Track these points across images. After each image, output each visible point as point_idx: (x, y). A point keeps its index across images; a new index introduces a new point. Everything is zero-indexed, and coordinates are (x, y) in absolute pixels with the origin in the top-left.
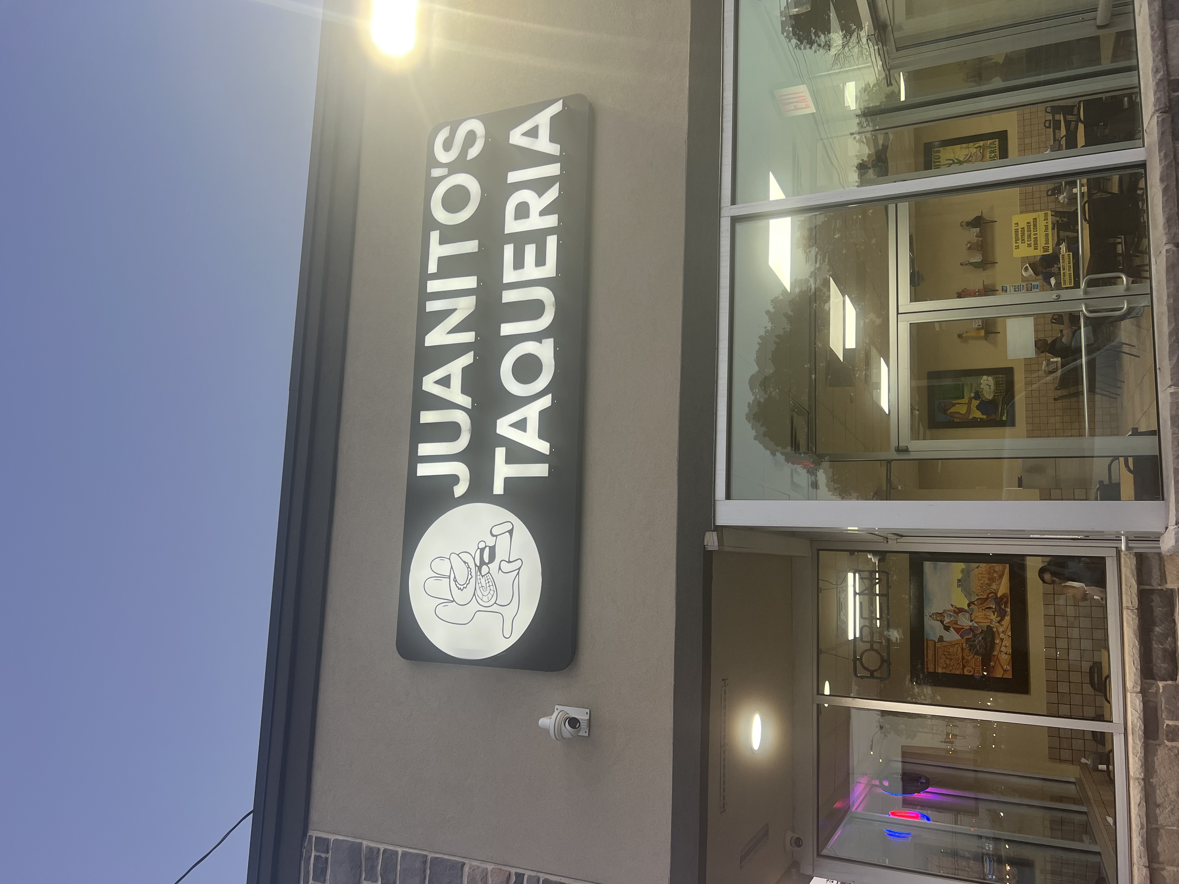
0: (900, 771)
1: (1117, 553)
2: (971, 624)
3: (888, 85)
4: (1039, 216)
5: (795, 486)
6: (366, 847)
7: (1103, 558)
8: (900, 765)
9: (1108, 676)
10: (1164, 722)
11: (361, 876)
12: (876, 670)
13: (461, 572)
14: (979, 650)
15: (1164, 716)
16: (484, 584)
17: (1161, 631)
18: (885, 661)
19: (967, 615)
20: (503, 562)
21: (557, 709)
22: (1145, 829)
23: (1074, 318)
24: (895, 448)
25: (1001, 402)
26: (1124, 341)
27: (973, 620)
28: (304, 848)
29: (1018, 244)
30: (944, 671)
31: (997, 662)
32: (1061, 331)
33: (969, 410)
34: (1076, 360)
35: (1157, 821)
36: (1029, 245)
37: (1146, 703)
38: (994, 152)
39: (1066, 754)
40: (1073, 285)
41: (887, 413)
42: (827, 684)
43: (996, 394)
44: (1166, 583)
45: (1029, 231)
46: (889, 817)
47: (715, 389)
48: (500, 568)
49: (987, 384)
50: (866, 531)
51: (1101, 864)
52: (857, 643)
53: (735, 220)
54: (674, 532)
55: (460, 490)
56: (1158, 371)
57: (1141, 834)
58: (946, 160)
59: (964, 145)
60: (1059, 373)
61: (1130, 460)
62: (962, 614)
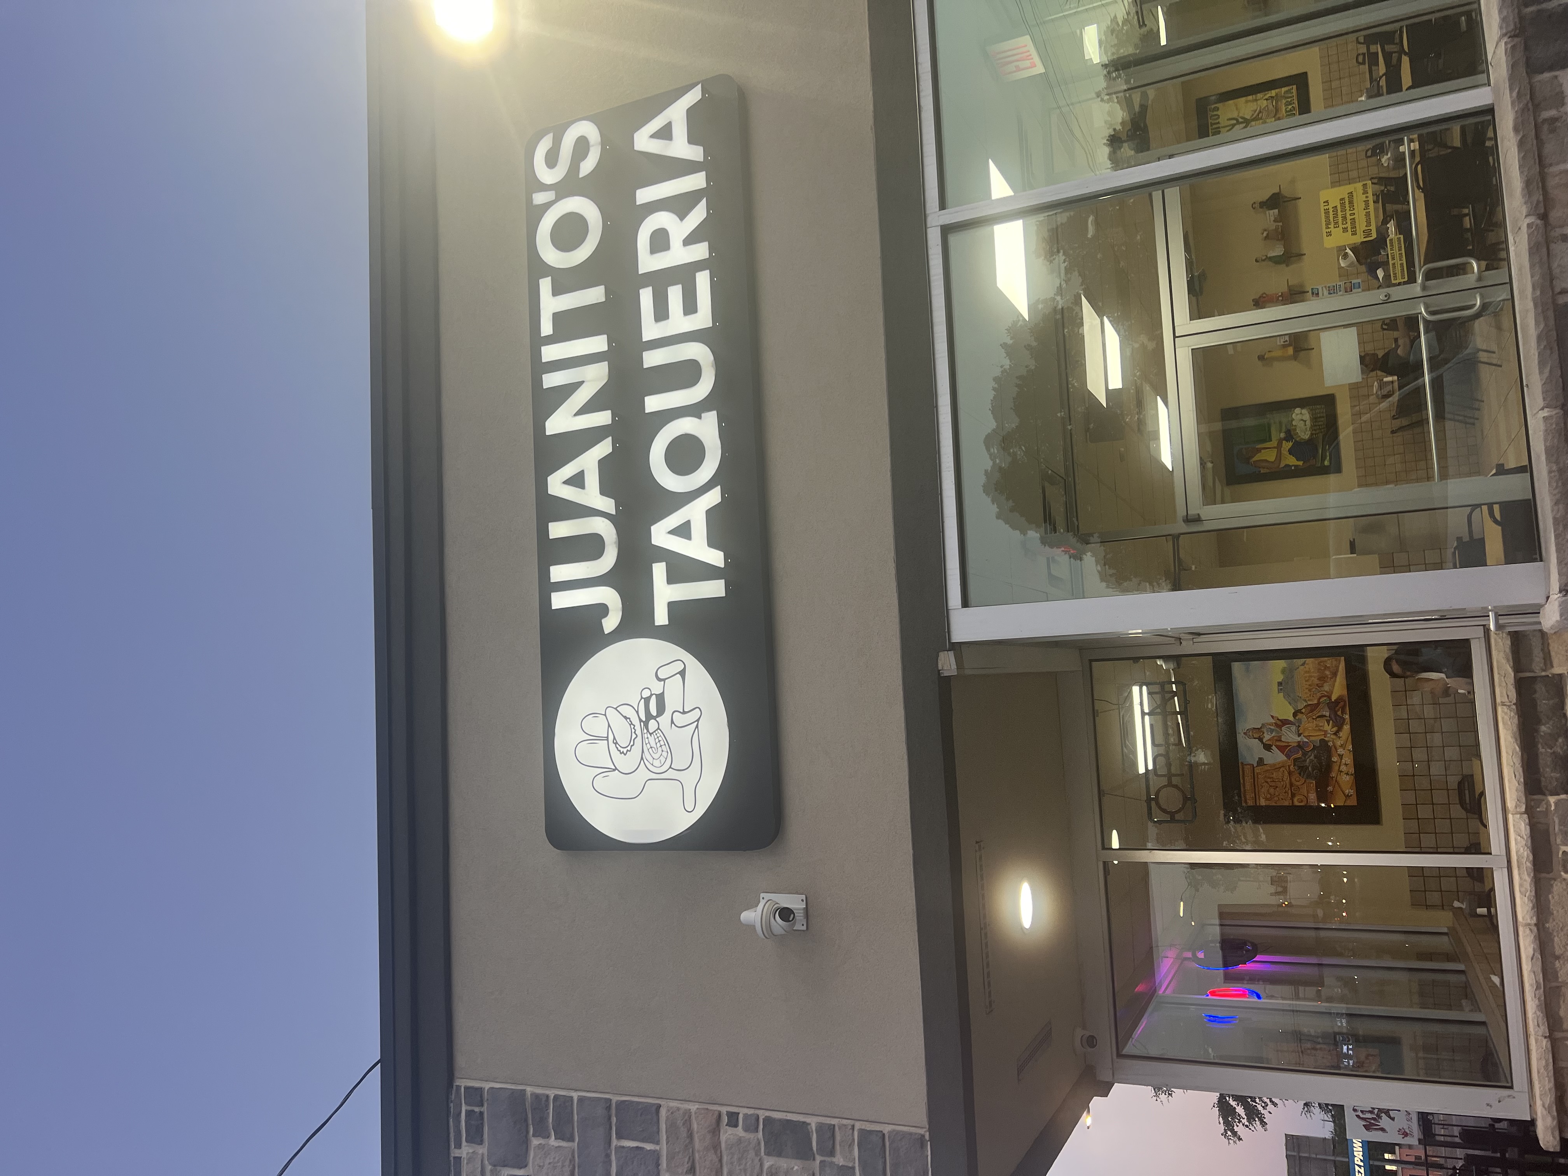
0: (1218, 938)
1: (1484, 632)
2: (1299, 739)
3: (1140, 27)
4: (1355, 188)
5: (1053, 579)
6: (531, 1095)
7: (1467, 641)
8: (1217, 929)
9: (1483, 794)
10: (1558, 850)
11: (527, 1132)
12: (1177, 812)
13: (622, 733)
14: (1311, 772)
15: (1559, 841)
16: (653, 745)
17: (1549, 731)
18: (1189, 799)
19: (1293, 728)
20: (676, 713)
21: (763, 898)
22: (1542, 989)
23: (1412, 322)
24: (1183, 517)
25: (1321, 441)
26: (1480, 347)
27: (1301, 734)
28: (452, 1102)
29: (1329, 230)
30: (1268, 803)
31: (1337, 785)
32: (1396, 340)
33: (1279, 456)
34: (1416, 379)
35: (1557, 978)
36: (1345, 230)
37: (1533, 826)
38: (1290, 104)
39: (1434, 898)
40: (1406, 279)
41: (1171, 470)
42: (1115, 834)
43: (1314, 432)
44: (1552, 666)
45: (1343, 209)
46: (1207, 997)
47: (938, 461)
48: (672, 722)
49: (1301, 418)
50: (1151, 633)
51: (1488, 1038)
52: (1151, 776)
53: (947, 230)
54: (898, 656)
55: (610, 623)
56: (1525, 389)
57: (1537, 995)
58: (1228, 120)
59: (1250, 98)
60: (1395, 398)
61: (1496, 508)
62: (1287, 727)
